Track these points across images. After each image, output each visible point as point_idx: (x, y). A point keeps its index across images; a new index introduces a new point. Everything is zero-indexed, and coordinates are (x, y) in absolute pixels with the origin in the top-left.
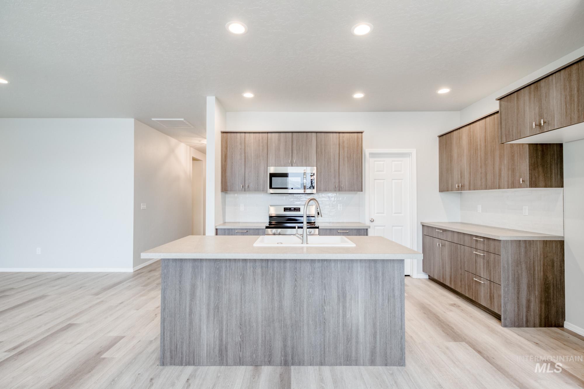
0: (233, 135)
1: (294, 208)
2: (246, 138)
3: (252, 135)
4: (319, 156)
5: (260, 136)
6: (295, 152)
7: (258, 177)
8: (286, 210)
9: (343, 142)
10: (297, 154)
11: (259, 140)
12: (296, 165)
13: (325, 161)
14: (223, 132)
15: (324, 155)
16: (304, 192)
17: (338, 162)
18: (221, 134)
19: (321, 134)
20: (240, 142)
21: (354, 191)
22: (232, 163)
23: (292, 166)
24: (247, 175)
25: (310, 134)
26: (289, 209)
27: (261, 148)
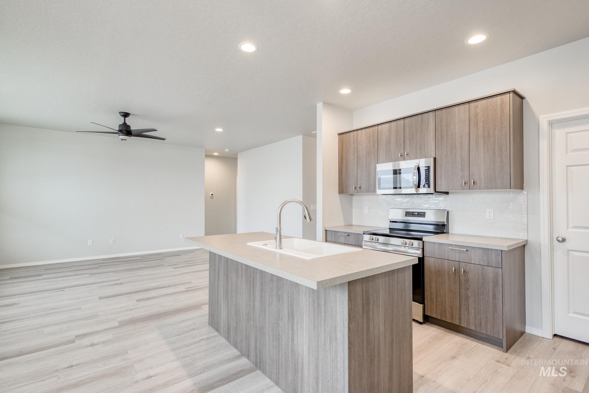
0: (347, 134)
1: (418, 213)
2: (358, 136)
3: (363, 131)
4: (438, 142)
5: (371, 130)
6: (407, 142)
7: (369, 176)
8: (408, 214)
9: (477, 114)
10: (410, 144)
11: (370, 135)
12: (409, 158)
13: (447, 148)
14: (340, 134)
15: (445, 140)
16: (417, 192)
17: (467, 146)
18: (338, 136)
19: (441, 111)
20: (353, 141)
21: (496, 189)
22: (347, 164)
23: (404, 160)
24: (359, 176)
25: (426, 115)
26: (411, 213)
27: (372, 143)
